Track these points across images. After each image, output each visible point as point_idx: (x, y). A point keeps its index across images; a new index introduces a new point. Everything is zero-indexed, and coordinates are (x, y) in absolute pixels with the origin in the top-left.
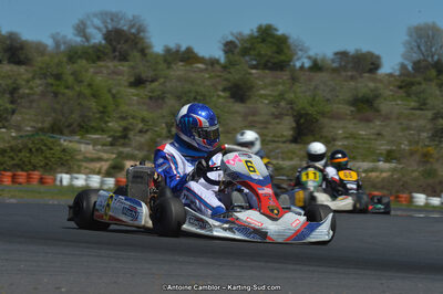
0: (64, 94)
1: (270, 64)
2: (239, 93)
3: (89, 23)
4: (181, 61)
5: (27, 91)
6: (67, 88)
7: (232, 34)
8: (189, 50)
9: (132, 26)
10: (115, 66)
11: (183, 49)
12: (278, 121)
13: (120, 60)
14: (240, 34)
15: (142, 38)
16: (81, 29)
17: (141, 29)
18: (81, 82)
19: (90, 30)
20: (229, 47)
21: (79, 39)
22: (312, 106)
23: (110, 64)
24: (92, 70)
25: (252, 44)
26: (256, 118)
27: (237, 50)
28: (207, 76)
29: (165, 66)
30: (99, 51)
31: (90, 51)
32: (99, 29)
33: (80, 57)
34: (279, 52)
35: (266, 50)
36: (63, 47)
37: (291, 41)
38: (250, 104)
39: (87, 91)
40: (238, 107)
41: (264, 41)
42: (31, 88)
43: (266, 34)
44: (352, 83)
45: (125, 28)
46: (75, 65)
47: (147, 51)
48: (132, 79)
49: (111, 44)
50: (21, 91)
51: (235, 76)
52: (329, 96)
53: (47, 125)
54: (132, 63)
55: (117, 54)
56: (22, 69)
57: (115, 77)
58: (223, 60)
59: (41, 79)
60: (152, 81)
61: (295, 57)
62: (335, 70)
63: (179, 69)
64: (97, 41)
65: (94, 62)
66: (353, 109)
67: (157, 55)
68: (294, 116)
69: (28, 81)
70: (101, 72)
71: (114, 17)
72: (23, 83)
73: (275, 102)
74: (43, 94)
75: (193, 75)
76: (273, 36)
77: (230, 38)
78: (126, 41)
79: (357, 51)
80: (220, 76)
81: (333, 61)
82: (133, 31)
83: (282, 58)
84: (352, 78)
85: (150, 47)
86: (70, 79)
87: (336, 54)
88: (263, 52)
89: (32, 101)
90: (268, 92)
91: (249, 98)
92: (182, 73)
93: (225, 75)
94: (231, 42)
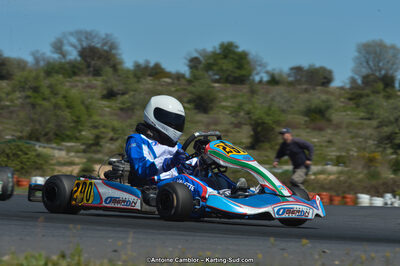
0: (40, 105)
1: (231, 79)
2: (203, 104)
3: (65, 42)
4: (150, 75)
5: (8, 103)
6: (44, 99)
7: (196, 51)
8: (157, 66)
9: (105, 44)
10: (89, 81)
11: (152, 64)
12: (237, 129)
13: (94, 75)
14: (204, 50)
15: (114, 55)
16: (58, 47)
17: (113, 46)
18: (56, 94)
19: (67, 48)
20: (194, 63)
21: (56, 56)
22: (268, 115)
23: (85, 79)
24: (68, 84)
25: (215, 60)
27: (201, 66)
28: (173, 89)
29: (136, 80)
30: (75, 66)
31: (67, 66)
32: (74, 46)
33: (57, 72)
34: (240, 67)
35: (227, 65)
36: (42, 63)
37: (251, 57)
38: (212, 114)
39: (62, 103)
40: (201, 117)
41: (225, 57)
42: (12, 101)
43: (227, 51)
44: (306, 96)
45: (99, 46)
46: (51, 79)
47: (119, 67)
48: (105, 92)
49: (86, 61)
50: (2, 103)
51: (198, 88)
52: (285, 107)
53: (25, 134)
54: (105, 78)
55: (91, 69)
56: (4, 83)
57: (89, 90)
58: (188, 75)
59: (20, 92)
60: (123, 94)
61: (255, 72)
62: (291, 84)
63: (148, 83)
64: (72, 58)
65: (70, 77)
66: (306, 119)
67: (128, 71)
68: (251, 125)
69: (8, 94)
70: (77, 86)
71: (88, 35)
72: (4, 95)
73: (235, 113)
74: (22, 106)
75: (160, 88)
76: (234, 53)
77: (195, 55)
78: (99, 58)
79: (310, 66)
80: (185, 89)
81: (289, 75)
82: (106, 48)
83: (243, 72)
84: (306, 91)
85: (121, 63)
86: (47, 92)
87: (292, 69)
88: (225, 67)
89: (11, 112)
90: (229, 104)
91: (212, 109)
92: (149, 86)
93: (190, 88)
94: (196, 58)
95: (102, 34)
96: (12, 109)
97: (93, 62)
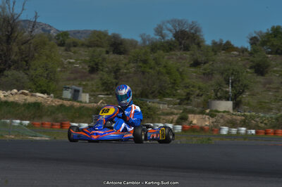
0: (148, 73)
1: (279, 51)
2: (260, 69)
3: (164, 27)
4: (223, 50)
5: (125, 71)
6: (151, 68)
7: (255, 32)
8: (228, 43)
9: (192, 29)
10: (181, 54)
11: (224, 42)
13: (184, 50)
14: (261, 32)
16: (159, 31)
17: (196, 31)
18: (160, 64)
19: (165, 31)
20: (253, 41)
21: (158, 37)
23: (178, 53)
24: (166, 57)
25: (268, 38)
26: (271, 86)
27: (259, 43)
28: (240, 59)
29: (213, 53)
30: (171, 44)
31: (165, 44)
32: (170, 31)
33: (159, 49)
35: (277, 42)
36: (147, 43)
38: (267, 77)
39: (164, 71)
40: (260, 79)
41: (275, 36)
42: (128, 69)
43: (277, 32)
45: (187, 30)
46: (156, 54)
47: (201, 44)
48: (192, 62)
49: (178, 40)
50: (121, 71)
51: (257, 59)
53: (138, 92)
54: (192, 52)
55: (182, 46)
56: (122, 57)
57: (181, 60)
58: (249, 49)
59: (134, 63)
60: (205, 63)
63: (222, 55)
64: (169, 38)
65: (167, 52)
67: (208, 47)
69: (125, 65)
70: (172, 58)
71: (180, 23)
72: (123, 66)
74: (135, 73)
75: (231, 59)
77: (254, 35)
78: (188, 38)
80: (248, 59)
82: (192, 31)
85: (203, 41)
86: (152, 63)
88: (275, 43)
89: (128, 78)
90: (278, 69)
91: (267, 72)
92: (223, 58)
93: (251, 58)
94: (255, 37)
95: (190, 22)
96: (128, 75)
97: (183, 42)
